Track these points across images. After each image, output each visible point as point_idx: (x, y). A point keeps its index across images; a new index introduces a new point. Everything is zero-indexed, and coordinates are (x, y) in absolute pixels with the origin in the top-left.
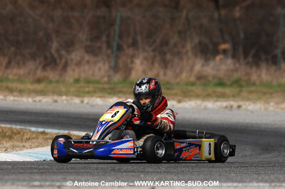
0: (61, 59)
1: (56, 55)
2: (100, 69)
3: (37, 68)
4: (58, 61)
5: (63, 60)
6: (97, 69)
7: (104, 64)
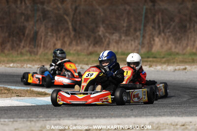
0: (105, 40)
1: (102, 36)
2: (131, 45)
3: (89, 45)
4: (104, 40)
5: (107, 40)
6: (129, 45)
7: (135, 42)
